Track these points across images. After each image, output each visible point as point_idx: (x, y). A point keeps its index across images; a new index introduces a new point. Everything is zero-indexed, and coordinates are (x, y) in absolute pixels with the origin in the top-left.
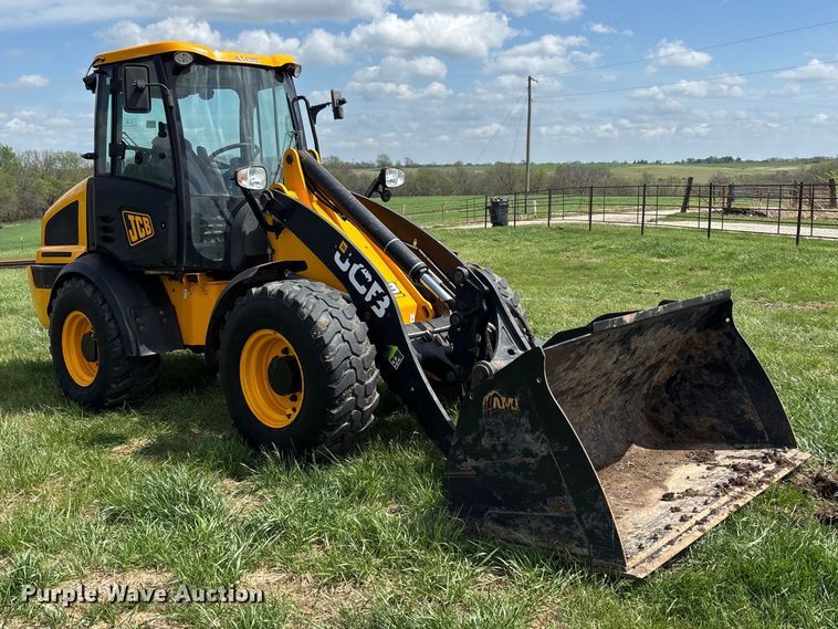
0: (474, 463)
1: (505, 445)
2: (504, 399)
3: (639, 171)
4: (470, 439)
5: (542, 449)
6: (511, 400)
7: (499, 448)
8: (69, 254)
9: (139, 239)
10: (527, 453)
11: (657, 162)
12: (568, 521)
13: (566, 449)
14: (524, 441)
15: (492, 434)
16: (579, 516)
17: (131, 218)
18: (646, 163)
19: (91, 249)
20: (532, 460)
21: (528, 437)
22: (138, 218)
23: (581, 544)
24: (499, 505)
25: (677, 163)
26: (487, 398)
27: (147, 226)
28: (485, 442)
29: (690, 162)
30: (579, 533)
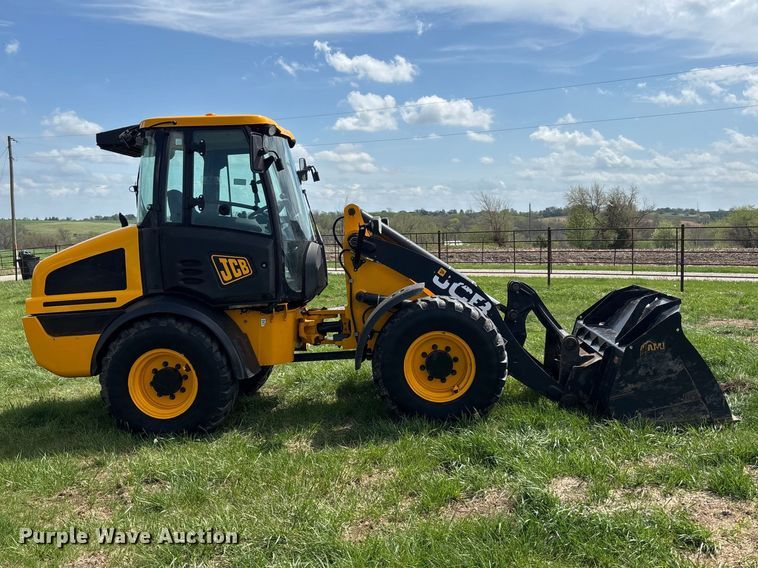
0: (633, 386)
1: (655, 371)
2: (655, 345)
3: (54, 227)
4: (630, 373)
5: (679, 368)
6: (660, 344)
7: (652, 373)
8: (113, 300)
9: (234, 278)
10: (670, 371)
11: (68, 219)
12: (697, 403)
13: (695, 364)
14: (668, 365)
15: (646, 366)
16: (703, 399)
17: (223, 261)
18: (57, 219)
19: (150, 292)
20: (673, 375)
21: (671, 363)
22: (231, 261)
23: (705, 413)
24: (651, 406)
25: (85, 220)
26: (643, 346)
27: (242, 267)
28: (641, 372)
29: (98, 219)
30: (704, 407)
